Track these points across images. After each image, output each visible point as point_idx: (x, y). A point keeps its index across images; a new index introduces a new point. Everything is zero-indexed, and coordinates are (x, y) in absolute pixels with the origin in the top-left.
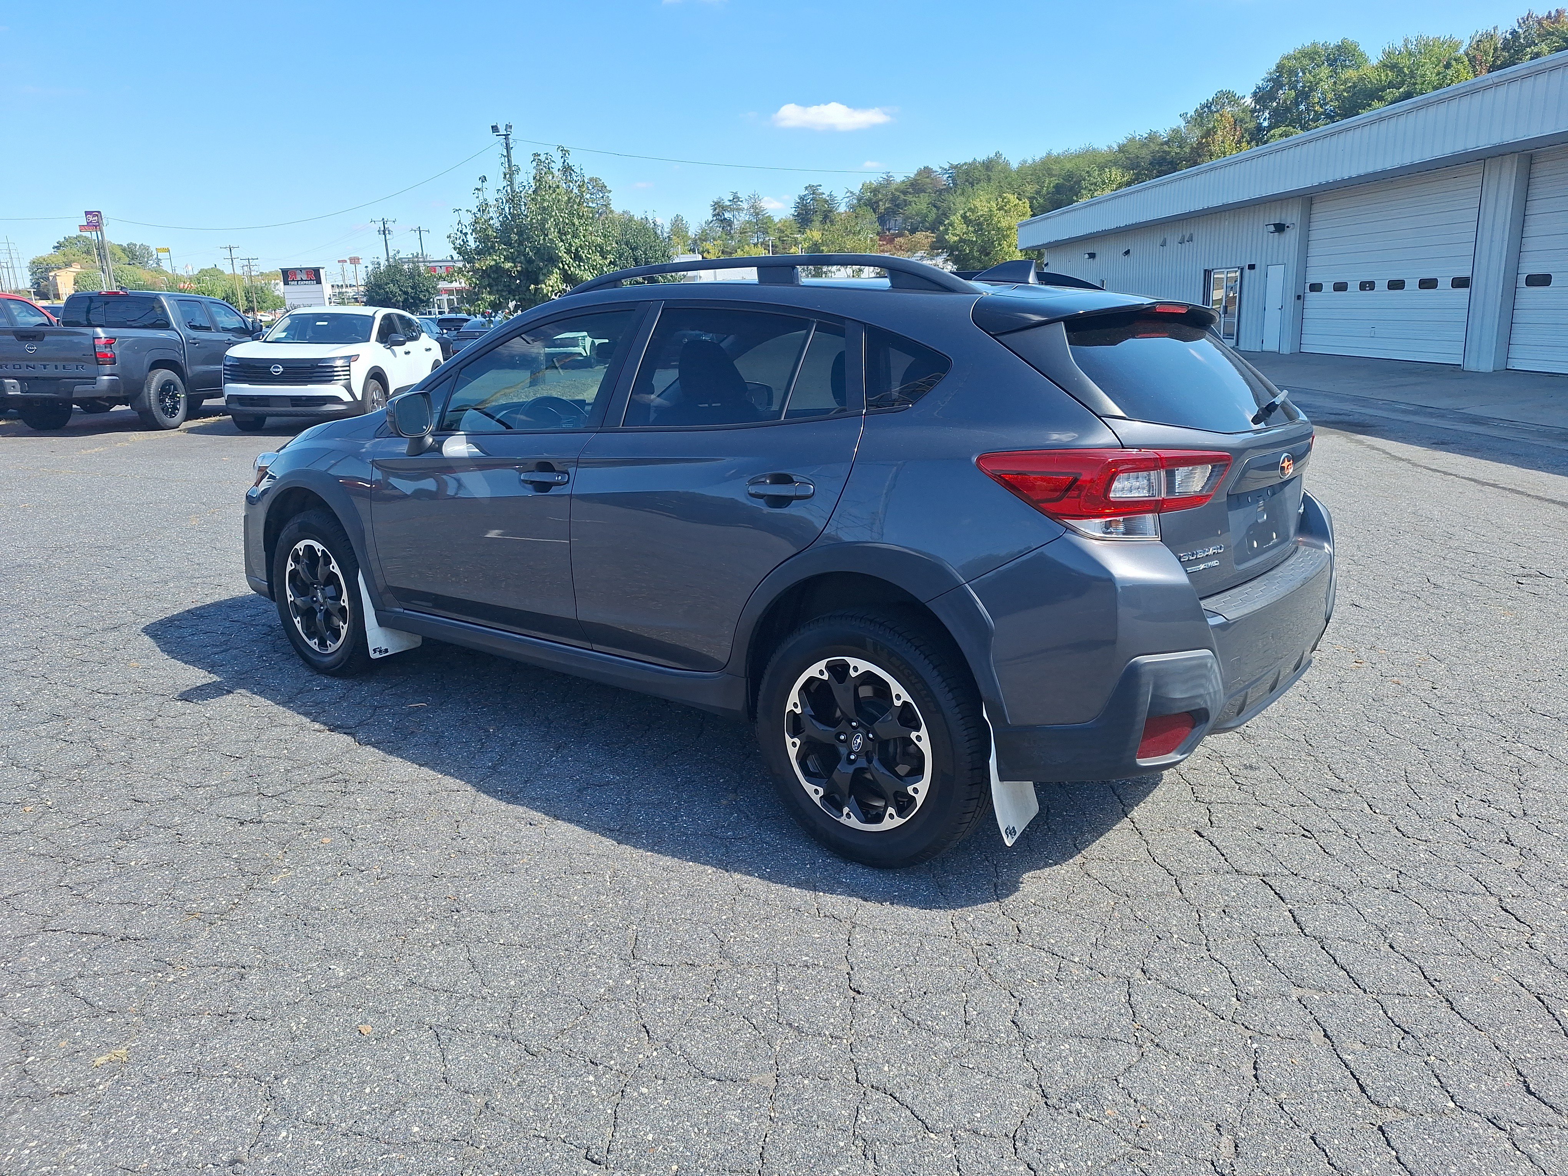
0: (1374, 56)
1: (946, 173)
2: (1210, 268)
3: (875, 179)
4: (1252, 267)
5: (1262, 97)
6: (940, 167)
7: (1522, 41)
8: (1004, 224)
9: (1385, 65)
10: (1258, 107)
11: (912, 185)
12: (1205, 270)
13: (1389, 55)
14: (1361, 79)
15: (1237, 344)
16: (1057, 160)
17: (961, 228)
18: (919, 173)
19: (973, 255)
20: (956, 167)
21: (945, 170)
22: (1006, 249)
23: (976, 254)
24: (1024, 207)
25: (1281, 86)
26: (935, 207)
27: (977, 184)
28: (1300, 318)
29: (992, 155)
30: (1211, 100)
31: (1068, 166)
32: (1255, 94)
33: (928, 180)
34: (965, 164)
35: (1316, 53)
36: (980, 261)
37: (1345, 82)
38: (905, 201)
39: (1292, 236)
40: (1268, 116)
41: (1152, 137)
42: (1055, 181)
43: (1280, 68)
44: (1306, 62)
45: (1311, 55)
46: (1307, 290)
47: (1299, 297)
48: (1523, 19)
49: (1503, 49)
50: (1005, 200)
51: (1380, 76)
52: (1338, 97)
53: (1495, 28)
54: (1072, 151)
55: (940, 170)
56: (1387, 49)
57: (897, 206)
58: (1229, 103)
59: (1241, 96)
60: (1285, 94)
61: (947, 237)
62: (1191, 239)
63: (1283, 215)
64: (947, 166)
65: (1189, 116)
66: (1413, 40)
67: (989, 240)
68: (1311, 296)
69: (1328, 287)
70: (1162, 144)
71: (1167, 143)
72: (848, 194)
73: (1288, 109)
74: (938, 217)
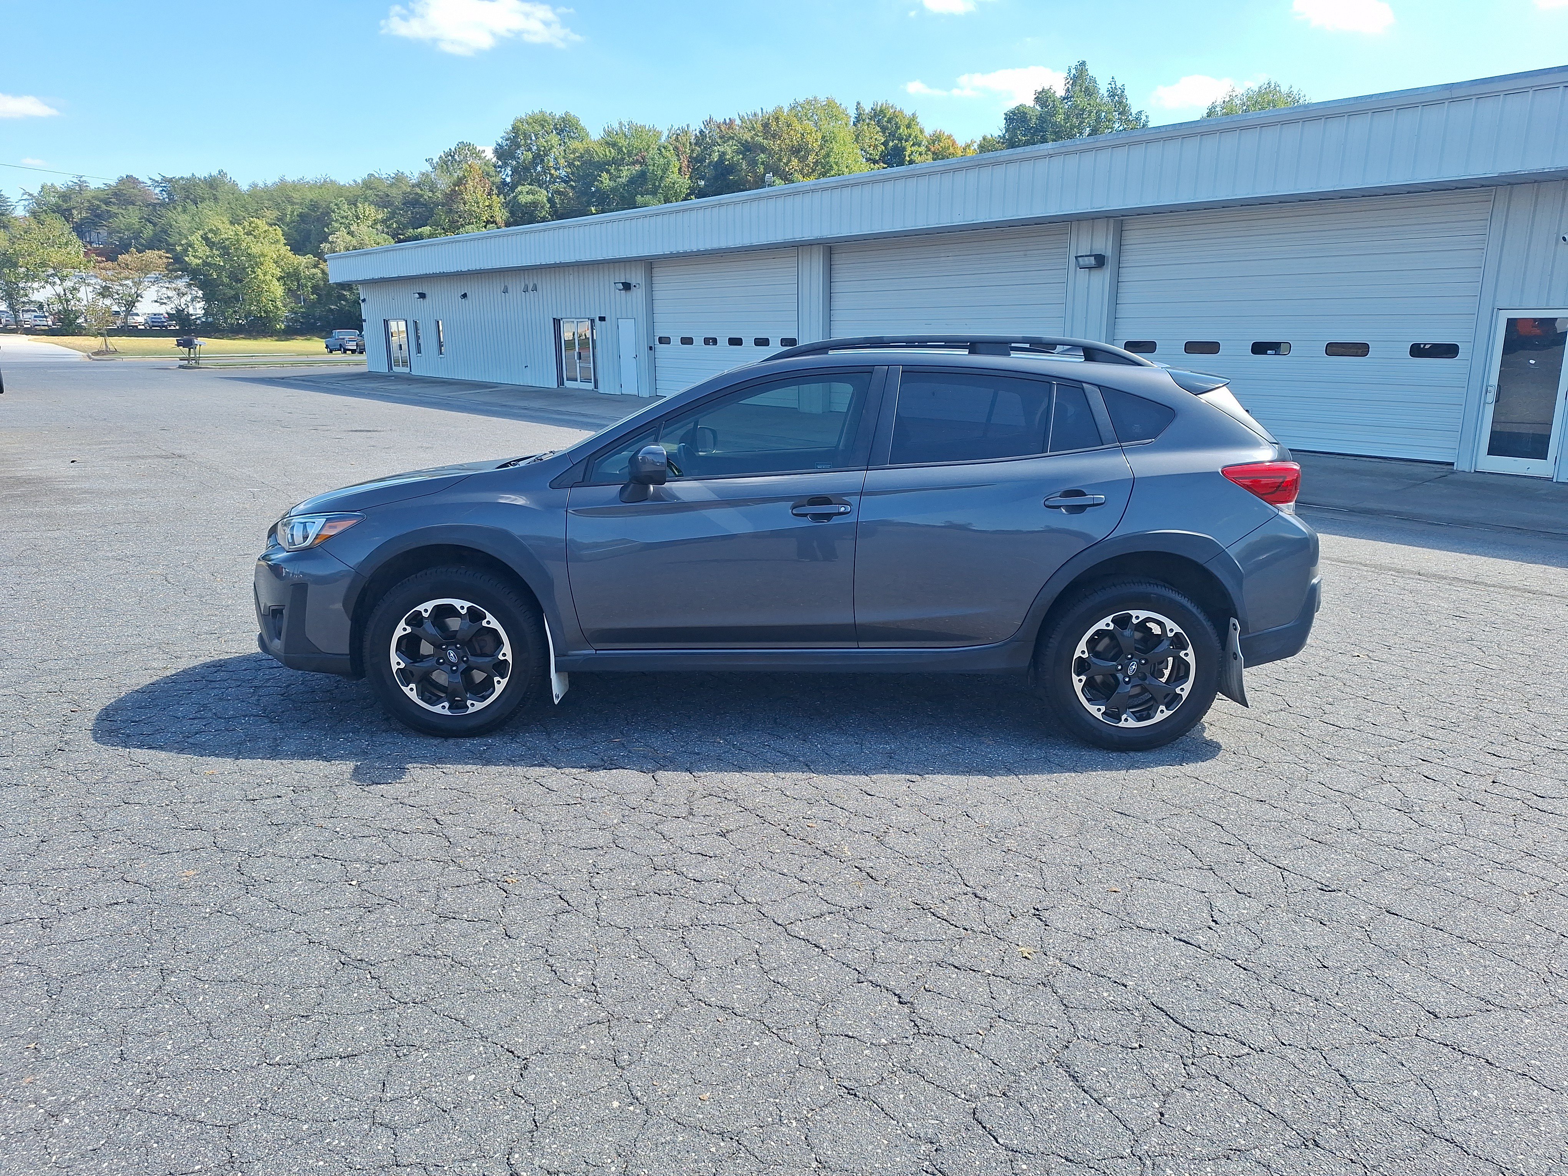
0: (595, 133)
1: (158, 186)
2: (559, 317)
3: (61, 181)
4: (602, 319)
5: (504, 154)
6: (150, 179)
7: (708, 139)
8: (255, 250)
9: (607, 143)
10: (500, 163)
11: (115, 194)
12: (554, 319)
13: (609, 134)
14: (587, 151)
15: (596, 387)
16: (295, 186)
17: (203, 250)
18: (121, 181)
19: (223, 281)
20: (170, 181)
21: (157, 182)
22: (261, 277)
23: (226, 280)
24: (276, 234)
25: (519, 146)
26: (150, 222)
27: (201, 202)
28: (653, 366)
29: (215, 173)
30: (453, 150)
31: (310, 196)
32: (496, 151)
33: (136, 191)
34: (182, 178)
35: (545, 121)
36: (231, 288)
37: (574, 152)
38: (108, 211)
39: (638, 295)
40: (510, 173)
41: (399, 178)
42: (298, 210)
43: (515, 130)
44: (538, 128)
45: (541, 121)
46: (657, 342)
47: (651, 348)
48: (706, 121)
49: (696, 144)
50: (253, 225)
51: (605, 151)
52: (570, 165)
53: (688, 126)
54: (307, 180)
55: (149, 183)
56: (606, 128)
57: (98, 216)
58: (472, 154)
59: (481, 150)
60: (524, 155)
61: (187, 259)
62: (535, 289)
63: (628, 276)
64: (158, 178)
65: (434, 161)
66: (626, 124)
67: (239, 266)
68: (660, 347)
69: (676, 341)
70: (413, 186)
71: (418, 185)
72: (26, 197)
73: (526, 169)
74: (155, 235)
